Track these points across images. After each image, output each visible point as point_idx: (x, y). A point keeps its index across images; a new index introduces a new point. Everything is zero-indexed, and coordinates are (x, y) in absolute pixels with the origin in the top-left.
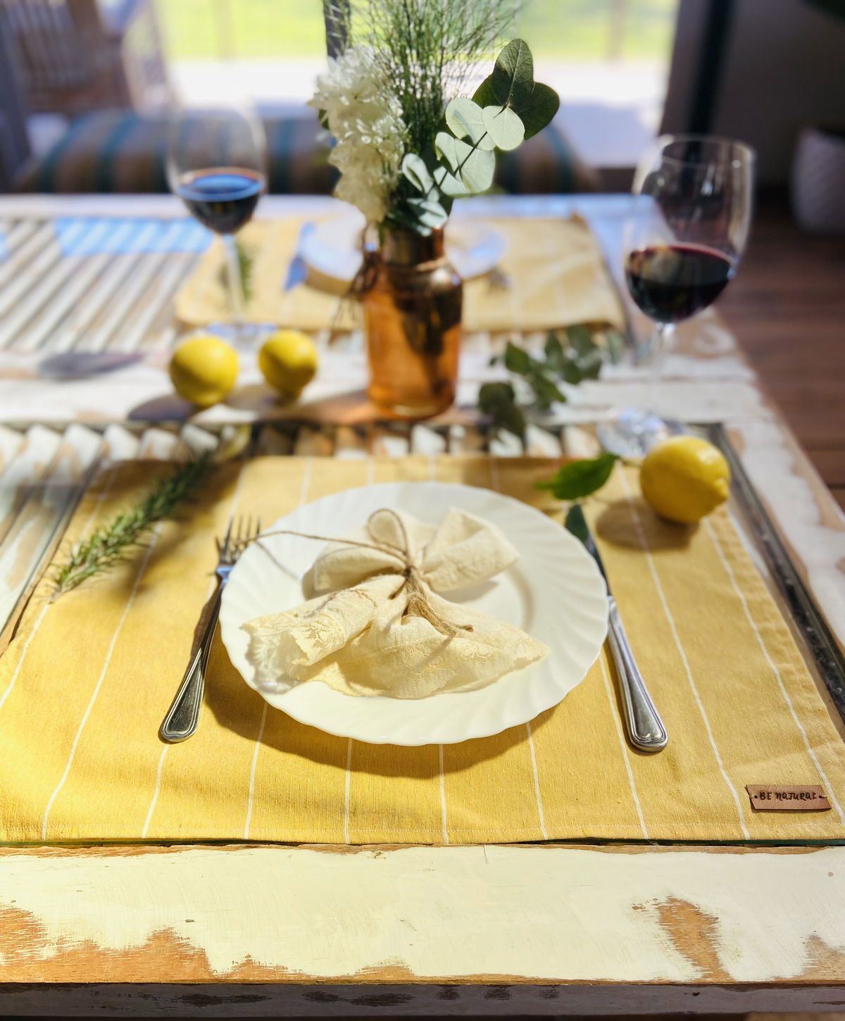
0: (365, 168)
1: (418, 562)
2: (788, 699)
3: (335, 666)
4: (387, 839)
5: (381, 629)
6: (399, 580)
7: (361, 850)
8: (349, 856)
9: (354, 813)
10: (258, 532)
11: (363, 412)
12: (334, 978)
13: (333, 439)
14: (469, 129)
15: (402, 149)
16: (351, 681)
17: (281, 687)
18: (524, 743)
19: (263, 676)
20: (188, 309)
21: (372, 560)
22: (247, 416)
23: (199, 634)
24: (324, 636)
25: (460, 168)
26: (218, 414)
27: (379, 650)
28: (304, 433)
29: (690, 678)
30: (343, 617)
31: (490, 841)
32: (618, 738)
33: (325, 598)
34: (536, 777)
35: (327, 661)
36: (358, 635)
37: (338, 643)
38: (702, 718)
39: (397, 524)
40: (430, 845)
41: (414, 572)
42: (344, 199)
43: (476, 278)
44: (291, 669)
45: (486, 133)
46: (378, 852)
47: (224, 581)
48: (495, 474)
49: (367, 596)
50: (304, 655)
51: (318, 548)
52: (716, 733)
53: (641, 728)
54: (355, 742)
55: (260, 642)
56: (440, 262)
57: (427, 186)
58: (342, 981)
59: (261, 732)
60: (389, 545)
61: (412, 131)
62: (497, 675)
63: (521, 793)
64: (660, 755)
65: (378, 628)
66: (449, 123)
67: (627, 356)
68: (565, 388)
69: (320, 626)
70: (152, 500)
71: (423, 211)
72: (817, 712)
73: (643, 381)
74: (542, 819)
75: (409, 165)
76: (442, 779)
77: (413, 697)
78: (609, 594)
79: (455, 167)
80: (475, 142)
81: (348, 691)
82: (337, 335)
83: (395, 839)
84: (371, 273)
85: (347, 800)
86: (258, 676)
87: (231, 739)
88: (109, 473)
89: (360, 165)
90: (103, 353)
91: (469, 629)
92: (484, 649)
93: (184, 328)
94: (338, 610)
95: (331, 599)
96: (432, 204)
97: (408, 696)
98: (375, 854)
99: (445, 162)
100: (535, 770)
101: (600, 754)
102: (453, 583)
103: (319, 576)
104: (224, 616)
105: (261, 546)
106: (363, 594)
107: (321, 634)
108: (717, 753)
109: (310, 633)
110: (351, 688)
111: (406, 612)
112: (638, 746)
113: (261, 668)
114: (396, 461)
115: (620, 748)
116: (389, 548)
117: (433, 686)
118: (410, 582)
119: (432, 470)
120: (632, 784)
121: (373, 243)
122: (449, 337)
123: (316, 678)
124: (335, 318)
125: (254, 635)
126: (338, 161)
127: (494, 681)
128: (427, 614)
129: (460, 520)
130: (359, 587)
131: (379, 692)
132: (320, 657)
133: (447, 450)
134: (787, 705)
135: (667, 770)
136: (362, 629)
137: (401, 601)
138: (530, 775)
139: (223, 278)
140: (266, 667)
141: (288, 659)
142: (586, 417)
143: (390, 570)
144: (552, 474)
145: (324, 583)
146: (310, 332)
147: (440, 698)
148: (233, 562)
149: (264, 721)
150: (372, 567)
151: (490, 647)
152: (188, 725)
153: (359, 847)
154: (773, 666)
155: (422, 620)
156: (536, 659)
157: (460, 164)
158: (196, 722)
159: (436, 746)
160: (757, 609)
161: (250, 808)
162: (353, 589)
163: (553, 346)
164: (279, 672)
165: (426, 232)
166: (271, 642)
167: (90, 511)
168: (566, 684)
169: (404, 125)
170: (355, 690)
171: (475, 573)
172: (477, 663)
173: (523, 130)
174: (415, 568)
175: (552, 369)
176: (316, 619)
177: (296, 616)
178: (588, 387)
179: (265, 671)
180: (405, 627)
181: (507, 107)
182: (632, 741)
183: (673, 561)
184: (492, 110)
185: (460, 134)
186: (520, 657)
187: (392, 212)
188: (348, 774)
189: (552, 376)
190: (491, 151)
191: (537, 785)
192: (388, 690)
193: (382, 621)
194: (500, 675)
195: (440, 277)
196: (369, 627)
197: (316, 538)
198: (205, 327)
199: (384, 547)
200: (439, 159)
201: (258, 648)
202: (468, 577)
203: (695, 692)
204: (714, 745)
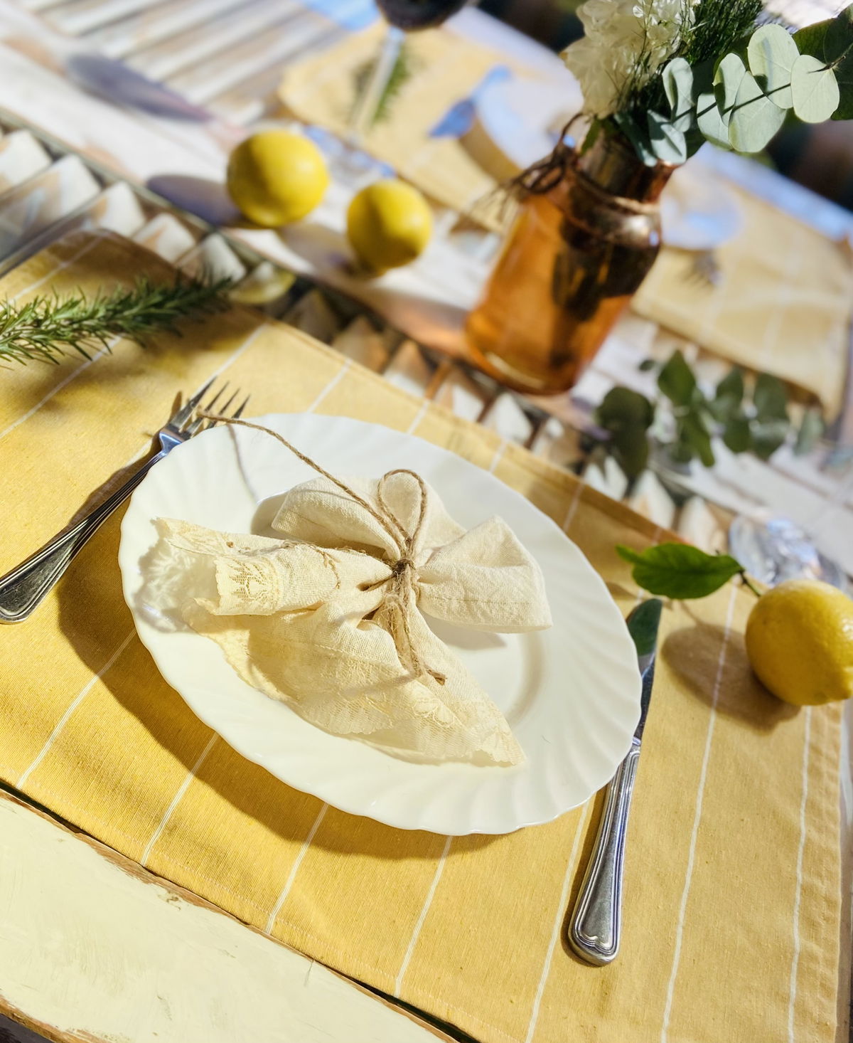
0: (617, 44)
1: (419, 561)
2: (793, 990)
3: (245, 635)
4: (195, 886)
5: (330, 619)
6: (385, 571)
7: (155, 882)
8: (136, 881)
9: (171, 830)
10: (237, 415)
11: (449, 339)
12: (37, 1021)
13: (392, 352)
14: (771, 70)
15: (675, 47)
16: (255, 665)
17: (164, 622)
18: (432, 863)
19: (149, 596)
20: (295, 93)
21: (364, 527)
22: (299, 265)
23: (94, 500)
24: (254, 587)
25: (734, 108)
26: (263, 242)
27: (313, 643)
28: (360, 324)
29: (685, 895)
30: (291, 576)
31: (323, 961)
32: (553, 921)
33: (279, 542)
34: (424, 913)
35: (239, 621)
36: (295, 611)
37: (267, 605)
38: (673, 956)
39: (420, 498)
40: (246, 923)
41: (408, 569)
42: (570, 66)
43: (681, 251)
44: (190, 607)
45: (789, 85)
46: (176, 896)
47: (162, 453)
48: (575, 506)
49: (333, 568)
50: (215, 596)
51: (303, 476)
52: (681, 982)
53: (590, 926)
54: (221, 740)
55: (168, 553)
56: (647, 208)
57: (683, 107)
58: (45, 1032)
59: (108, 666)
60: (394, 520)
61: (699, 32)
62: (443, 757)
63: (394, 922)
64: (595, 971)
65: (327, 615)
66: (751, 49)
67: (819, 453)
68: (719, 449)
69: (255, 572)
70: (126, 303)
71: (661, 135)
72: (822, 1026)
73: (822, 493)
74: (404, 969)
75: (673, 71)
76: (304, 850)
77: (322, 725)
78: (639, 734)
79: (729, 103)
80: (769, 89)
81: (245, 673)
82: (467, 226)
83: (205, 891)
84: (556, 173)
85: (171, 809)
86: (143, 592)
87: (63, 653)
88: (89, 238)
89: (613, 38)
90: (159, 86)
91: (440, 679)
92: (445, 714)
93: (277, 111)
94: (288, 566)
95: (287, 547)
96: (676, 133)
97: (317, 722)
98: (170, 896)
99: (720, 92)
100: (428, 904)
101: (521, 928)
102: (449, 610)
103: (284, 511)
104: (140, 495)
105: (233, 435)
106: (331, 563)
107: (253, 583)
108: (668, 1008)
109: (238, 573)
110: (251, 672)
111: (370, 616)
112: (574, 945)
113: (152, 585)
114: (457, 422)
115: (550, 936)
116: (392, 524)
117: (356, 726)
118: (396, 580)
119: (497, 458)
120: (541, 988)
121: (576, 139)
122: (608, 305)
123: (213, 636)
124: (477, 204)
125: (165, 539)
126: (589, 18)
127: (436, 762)
128: (396, 632)
129: (501, 538)
130: (330, 551)
131: (284, 697)
132: (234, 612)
133: (529, 444)
134: (789, 997)
135: (594, 994)
136: (305, 606)
137: (372, 599)
138: (418, 905)
139: (362, 77)
140: (159, 587)
141: (191, 593)
142: (726, 498)
143: (378, 552)
144: (646, 546)
145: (286, 524)
146: (435, 204)
147: (356, 745)
148: (186, 436)
149: (118, 653)
150: (359, 537)
151: (455, 716)
152: (20, 607)
153: (154, 877)
154: (798, 939)
155: (387, 635)
156: (505, 764)
157: (737, 104)
158: (32, 609)
159: (319, 803)
160: (814, 857)
161: (43, 753)
162: (322, 550)
163: (732, 386)
164: (171, 603)
165: (650, 162)
166: (181, 561)
167: (39, 274)
168: (525, 816)
169: (693, 20)
170: (254, 678)
171: (484, 613)
172: (427, 729)
173: (835, 104)
174: (412, 567)
175: (714, 416)
176: (256, 562)
177: (230, 545)
178: (748, 461)
179: (155, 592)
180: (361, 633)
181: (831, 69)
182: (569, 934)
183: (741, 738)
184: (811, 62)
185: (757, 70)
186: (484, 750)
187: (620, 113)
188: (190, 778)
189: (711, 425)
190: (785, 109)
191: (420, 923)
192: (296, 700)
193: (337, 609)
194: (449, 760)
195: (638, 226)
196: (316, 610)
197: (309, 461)
198: (307, 125)
199: (387, 519)
200: (714, 84)
201: (161, 559)
202: (473, 615)
203: (681, 916)
204: (670, 996)
